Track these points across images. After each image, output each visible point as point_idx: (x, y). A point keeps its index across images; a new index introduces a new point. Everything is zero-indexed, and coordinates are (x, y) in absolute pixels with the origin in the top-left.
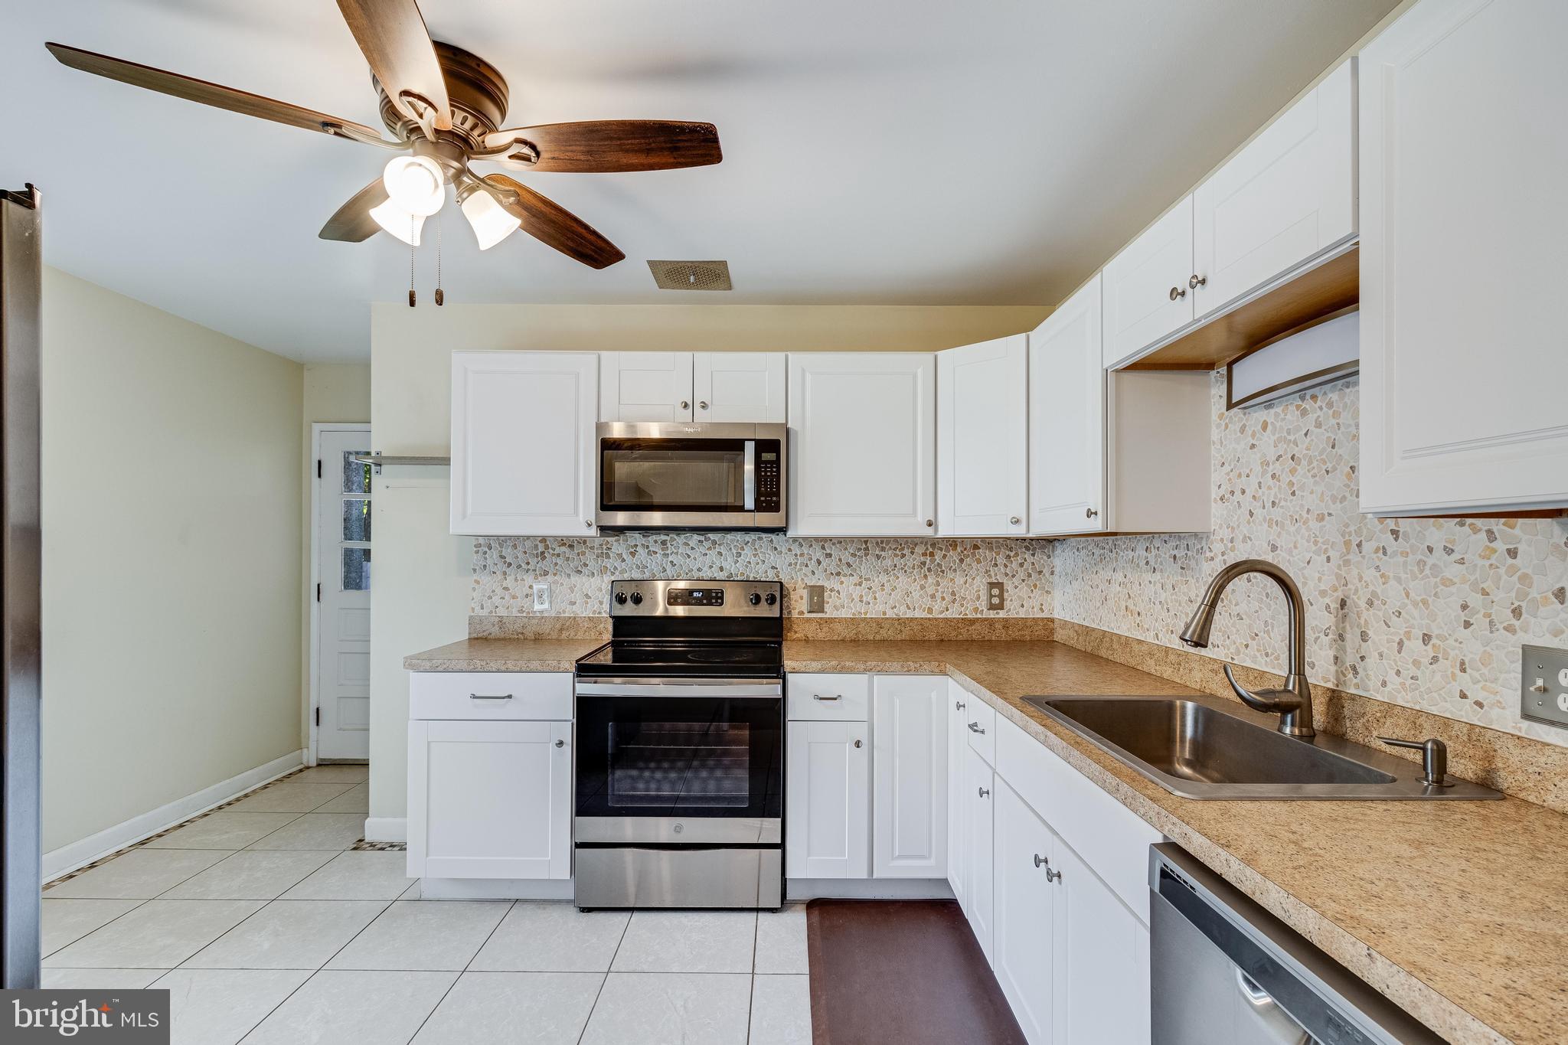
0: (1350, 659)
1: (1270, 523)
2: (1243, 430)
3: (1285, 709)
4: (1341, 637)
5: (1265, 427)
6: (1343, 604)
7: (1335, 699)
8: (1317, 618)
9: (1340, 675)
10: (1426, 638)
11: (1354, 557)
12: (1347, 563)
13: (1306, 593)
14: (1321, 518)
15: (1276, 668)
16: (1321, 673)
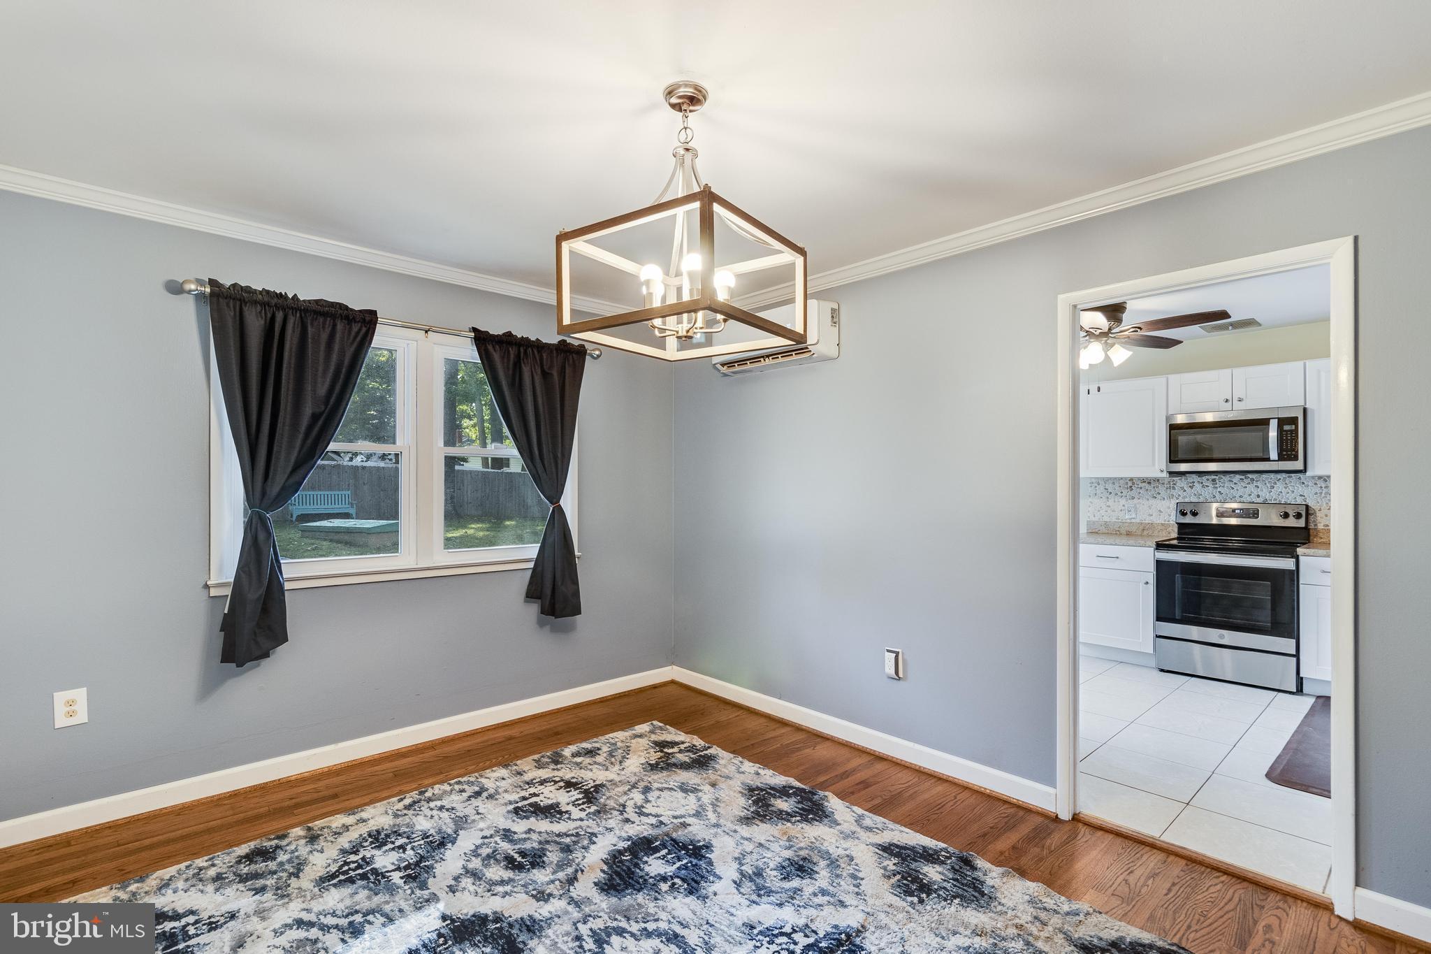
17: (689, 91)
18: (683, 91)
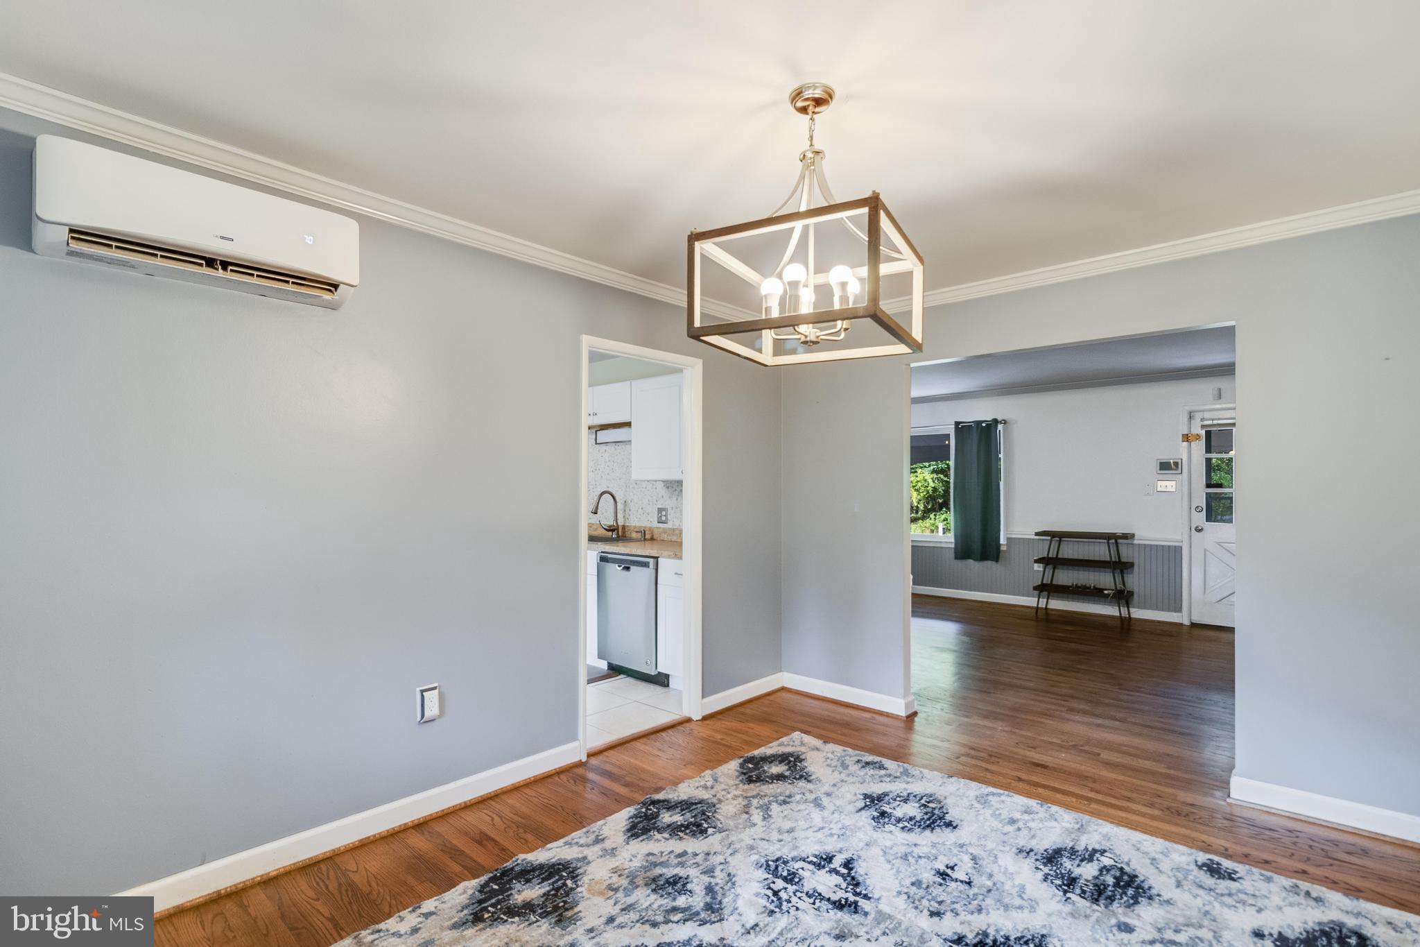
0: (627, 516)
1: (607, 480)
2: (599, 450)
3: (613, 530)
4: (625, 511)
5: (606, 451)
6: (625, 502)
7: (624, 527)
8: (620, 506)
9: (625, 520)
10: (642, 509)
11: (628, 490)
12: (626, 491)
13: (618, 500)
14: (620, 479)
15: (611, 522)
16: (621, 523)
17: (818, 93)
18: (809, 93)
